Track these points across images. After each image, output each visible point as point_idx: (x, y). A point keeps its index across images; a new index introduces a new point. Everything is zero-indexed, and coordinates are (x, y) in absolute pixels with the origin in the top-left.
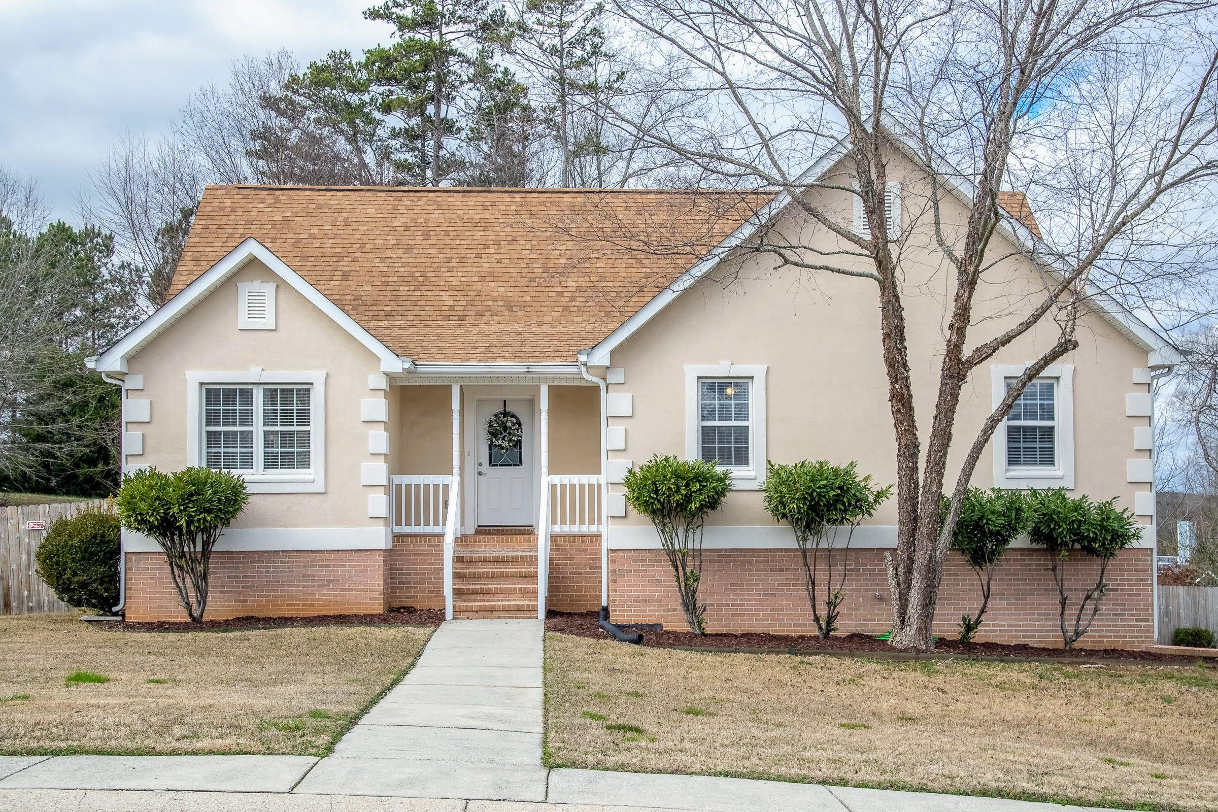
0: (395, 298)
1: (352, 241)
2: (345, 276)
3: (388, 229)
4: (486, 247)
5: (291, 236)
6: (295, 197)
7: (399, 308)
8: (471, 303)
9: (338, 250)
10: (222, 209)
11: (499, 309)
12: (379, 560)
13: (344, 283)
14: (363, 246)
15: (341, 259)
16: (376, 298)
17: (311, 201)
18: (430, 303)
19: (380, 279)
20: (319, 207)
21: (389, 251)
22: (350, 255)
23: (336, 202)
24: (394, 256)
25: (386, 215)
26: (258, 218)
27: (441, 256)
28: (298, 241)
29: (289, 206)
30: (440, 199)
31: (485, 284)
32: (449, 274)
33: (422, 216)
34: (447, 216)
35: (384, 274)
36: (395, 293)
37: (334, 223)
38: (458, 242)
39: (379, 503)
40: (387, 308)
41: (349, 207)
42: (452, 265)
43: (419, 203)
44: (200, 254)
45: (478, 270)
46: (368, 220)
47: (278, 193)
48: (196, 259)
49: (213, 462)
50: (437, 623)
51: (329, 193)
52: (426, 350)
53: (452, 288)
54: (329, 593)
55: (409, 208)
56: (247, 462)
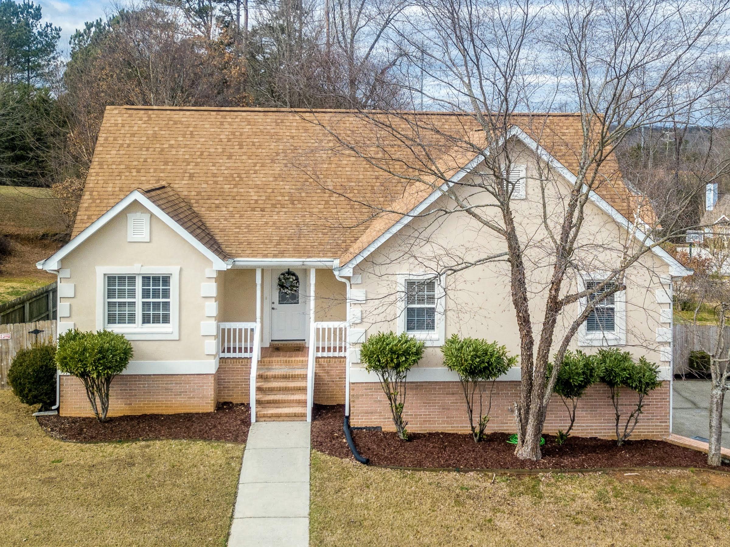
0: (222, 194)
1: (195, 150)
2: (191, 176)
3: (217, 140)
4: (278, 154)
5: (158, 146)
6: (161, 116)
7: (224, 202)
8: (268, 198)
9: (187, 157)
10: (116, 125)
11: (286, 202)
12: (211, 381)
13: (190, 182)
14: (201, 155)
15: (188, 164)
16: (210, 194)
17: (170, 119)
18: (243, 198)
19: (212, 179)
20: (175, 123)
21: (218, 157)
22: (195, 160)
23: (186, 119)
24: (221, 161)
25: (216, 130)
26: (138, 132)
27: (250, 161)
28: (162, 150)
29: (156, 122)
30: (249, 117)
31: (277, 183)
32: (254, 175)
33: (238, 130)
34: (254, 130)
35: (214, 175)
36: (222, 190)
37: (184, 136)
38: (260, 150)
39: (212, 346)
40: (217, 202)
41: (194, 123)
42: (257, 168)
43: (236, 120)
44: (103, 160)
45: (273, 172)
46: (205, 133)
47: (150, 112)
48: (101, 164)
49: (111, 319)
50: (246, 434)
51: (182, 113)
52: (241, 243)
53: (257, 186)
54: (181, 400)
55: (230, 124)
56: (132, 319)
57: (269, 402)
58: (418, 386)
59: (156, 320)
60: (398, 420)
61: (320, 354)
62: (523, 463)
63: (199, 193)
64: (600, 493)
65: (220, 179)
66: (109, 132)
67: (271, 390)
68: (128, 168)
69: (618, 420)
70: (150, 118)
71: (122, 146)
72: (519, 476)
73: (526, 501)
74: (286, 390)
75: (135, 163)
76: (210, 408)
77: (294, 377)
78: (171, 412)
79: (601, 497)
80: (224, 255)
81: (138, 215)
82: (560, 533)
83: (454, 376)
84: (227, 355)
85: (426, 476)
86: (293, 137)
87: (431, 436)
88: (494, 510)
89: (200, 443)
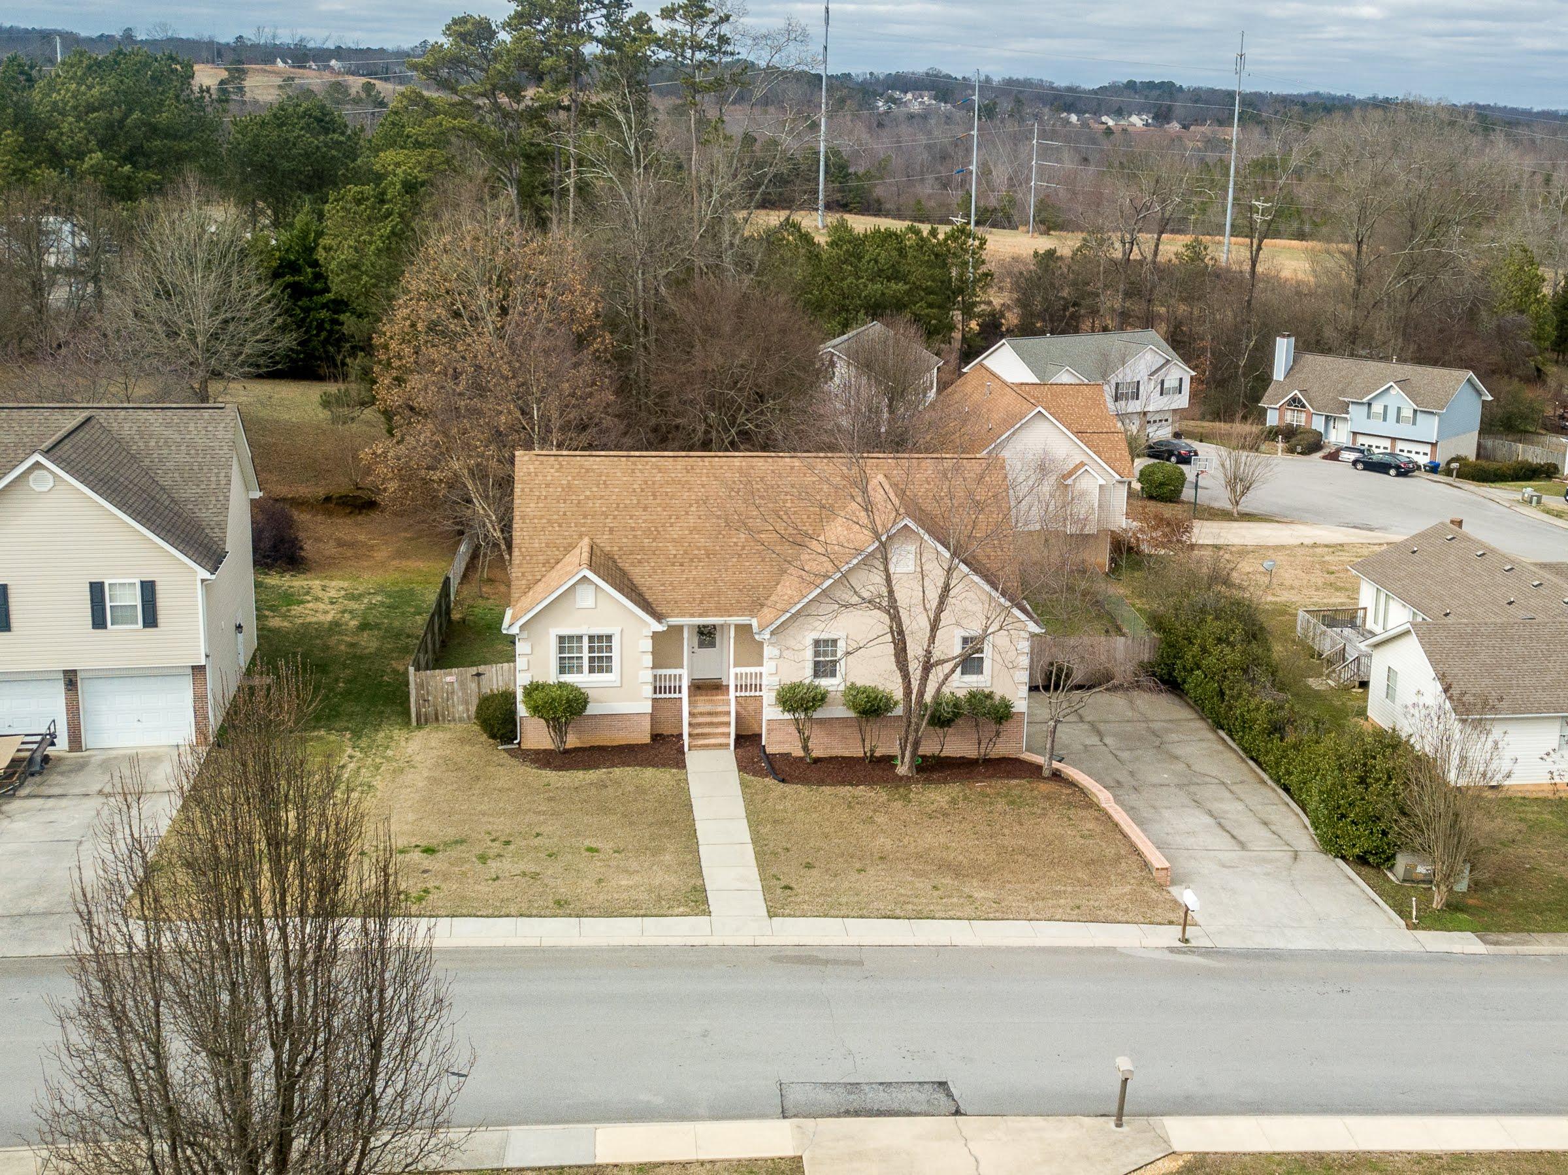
0: (642, 549)
1: (611, 502)
2: (611, 530)
3: (631, 490)
4: (691, 506)
5: (574, 497)
7: (645, 557)
8: (686, 553)
9: (604, 509)
10: (529, 474)
11: (702, 557)
12: (648, 718)
13: (611, 536)
14: (618, 507)
15: (607, 517)
16: (631, 549)
17: (581, 467)
18: (662, 552)
19: (632, 533)
20: (587, 471)
21: (634, 510)
23: (597, 467)
24: (637, 514)
25: (628, 478)
26: (552, 482)
27: (665, 513)
28: (579, 502)
29: (568, 471)
30: (660, 464)
31: (693, 536)
32: (671, 529)
33: (650, 478)
34: (665, 478)
35: (633, 529)
36: (642, 545)
37: (598, 485)
39: (648, 691)
40: (639, 557)
41: (605, 471)
42: (672, 521)
43: (647, 467)
44: (524, 513)
45: (688, 525)
46: (618, 483)
47: (561, 459)
48: (523, 518)
49: (562, 670)
50: (684, 761)
51: (591, 459)
52: (668, 602)
53: (674, 540)
54: (622, 734)
55: (641, 471)
56: (580, 670)
57: (698, 735)
58: (822, 722)
59: (601, 670)
60: (805, 748)
61: (738, 694)
62: (901, 778)
63: (620, 549)
64: (953, 798)
65: (639, 533)
66: (524, 482)
67: (699, 725)
68: (549, 521)
69: (979, 744)
70: (561, 466)
71: (539, 497)
72: (897, 787)
73: (898, 805)
74: (711, 724)
75: (555, 517)
76: (648, 740)
77: (716, 714)
78: (615, 744)
79: (953, 801)
80: (658, 617)
81: (585, 586)
82: (917, 824)
83: (851, 714)
84: (658, 696)
85: (827, 790)
86: (703, 486)
87: (831, 759)
88: (875, 811)
89: (650, 769)
